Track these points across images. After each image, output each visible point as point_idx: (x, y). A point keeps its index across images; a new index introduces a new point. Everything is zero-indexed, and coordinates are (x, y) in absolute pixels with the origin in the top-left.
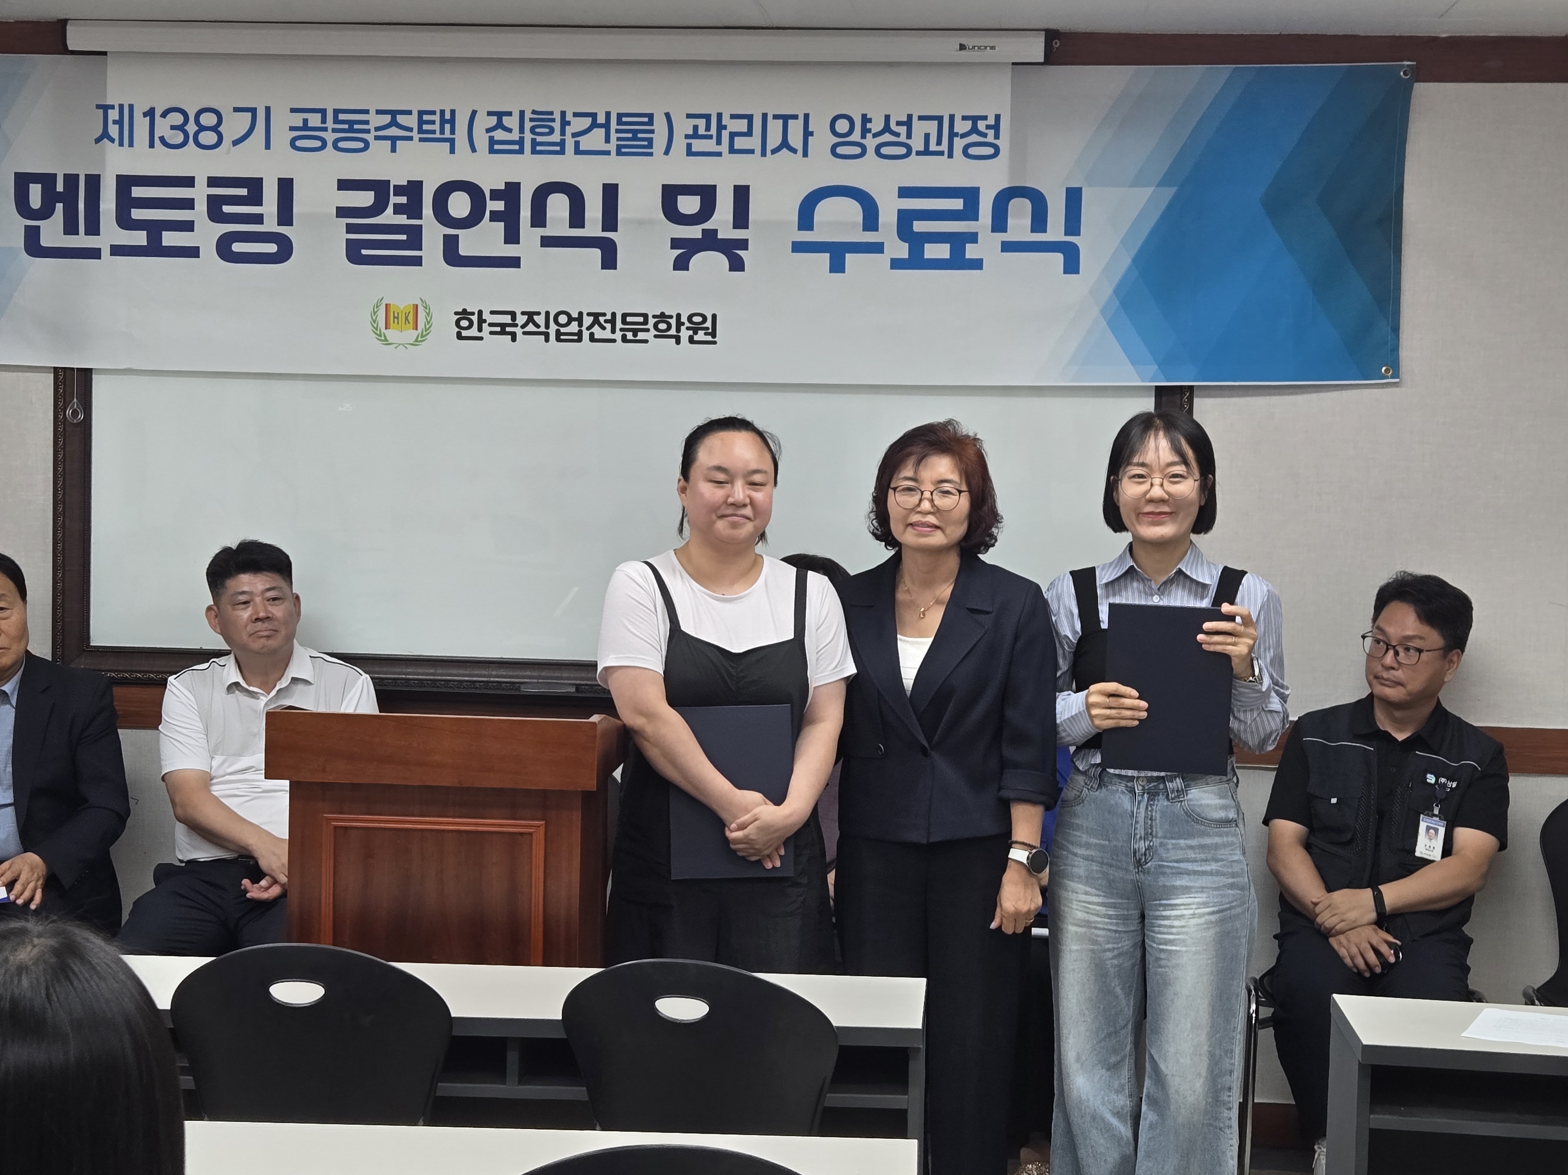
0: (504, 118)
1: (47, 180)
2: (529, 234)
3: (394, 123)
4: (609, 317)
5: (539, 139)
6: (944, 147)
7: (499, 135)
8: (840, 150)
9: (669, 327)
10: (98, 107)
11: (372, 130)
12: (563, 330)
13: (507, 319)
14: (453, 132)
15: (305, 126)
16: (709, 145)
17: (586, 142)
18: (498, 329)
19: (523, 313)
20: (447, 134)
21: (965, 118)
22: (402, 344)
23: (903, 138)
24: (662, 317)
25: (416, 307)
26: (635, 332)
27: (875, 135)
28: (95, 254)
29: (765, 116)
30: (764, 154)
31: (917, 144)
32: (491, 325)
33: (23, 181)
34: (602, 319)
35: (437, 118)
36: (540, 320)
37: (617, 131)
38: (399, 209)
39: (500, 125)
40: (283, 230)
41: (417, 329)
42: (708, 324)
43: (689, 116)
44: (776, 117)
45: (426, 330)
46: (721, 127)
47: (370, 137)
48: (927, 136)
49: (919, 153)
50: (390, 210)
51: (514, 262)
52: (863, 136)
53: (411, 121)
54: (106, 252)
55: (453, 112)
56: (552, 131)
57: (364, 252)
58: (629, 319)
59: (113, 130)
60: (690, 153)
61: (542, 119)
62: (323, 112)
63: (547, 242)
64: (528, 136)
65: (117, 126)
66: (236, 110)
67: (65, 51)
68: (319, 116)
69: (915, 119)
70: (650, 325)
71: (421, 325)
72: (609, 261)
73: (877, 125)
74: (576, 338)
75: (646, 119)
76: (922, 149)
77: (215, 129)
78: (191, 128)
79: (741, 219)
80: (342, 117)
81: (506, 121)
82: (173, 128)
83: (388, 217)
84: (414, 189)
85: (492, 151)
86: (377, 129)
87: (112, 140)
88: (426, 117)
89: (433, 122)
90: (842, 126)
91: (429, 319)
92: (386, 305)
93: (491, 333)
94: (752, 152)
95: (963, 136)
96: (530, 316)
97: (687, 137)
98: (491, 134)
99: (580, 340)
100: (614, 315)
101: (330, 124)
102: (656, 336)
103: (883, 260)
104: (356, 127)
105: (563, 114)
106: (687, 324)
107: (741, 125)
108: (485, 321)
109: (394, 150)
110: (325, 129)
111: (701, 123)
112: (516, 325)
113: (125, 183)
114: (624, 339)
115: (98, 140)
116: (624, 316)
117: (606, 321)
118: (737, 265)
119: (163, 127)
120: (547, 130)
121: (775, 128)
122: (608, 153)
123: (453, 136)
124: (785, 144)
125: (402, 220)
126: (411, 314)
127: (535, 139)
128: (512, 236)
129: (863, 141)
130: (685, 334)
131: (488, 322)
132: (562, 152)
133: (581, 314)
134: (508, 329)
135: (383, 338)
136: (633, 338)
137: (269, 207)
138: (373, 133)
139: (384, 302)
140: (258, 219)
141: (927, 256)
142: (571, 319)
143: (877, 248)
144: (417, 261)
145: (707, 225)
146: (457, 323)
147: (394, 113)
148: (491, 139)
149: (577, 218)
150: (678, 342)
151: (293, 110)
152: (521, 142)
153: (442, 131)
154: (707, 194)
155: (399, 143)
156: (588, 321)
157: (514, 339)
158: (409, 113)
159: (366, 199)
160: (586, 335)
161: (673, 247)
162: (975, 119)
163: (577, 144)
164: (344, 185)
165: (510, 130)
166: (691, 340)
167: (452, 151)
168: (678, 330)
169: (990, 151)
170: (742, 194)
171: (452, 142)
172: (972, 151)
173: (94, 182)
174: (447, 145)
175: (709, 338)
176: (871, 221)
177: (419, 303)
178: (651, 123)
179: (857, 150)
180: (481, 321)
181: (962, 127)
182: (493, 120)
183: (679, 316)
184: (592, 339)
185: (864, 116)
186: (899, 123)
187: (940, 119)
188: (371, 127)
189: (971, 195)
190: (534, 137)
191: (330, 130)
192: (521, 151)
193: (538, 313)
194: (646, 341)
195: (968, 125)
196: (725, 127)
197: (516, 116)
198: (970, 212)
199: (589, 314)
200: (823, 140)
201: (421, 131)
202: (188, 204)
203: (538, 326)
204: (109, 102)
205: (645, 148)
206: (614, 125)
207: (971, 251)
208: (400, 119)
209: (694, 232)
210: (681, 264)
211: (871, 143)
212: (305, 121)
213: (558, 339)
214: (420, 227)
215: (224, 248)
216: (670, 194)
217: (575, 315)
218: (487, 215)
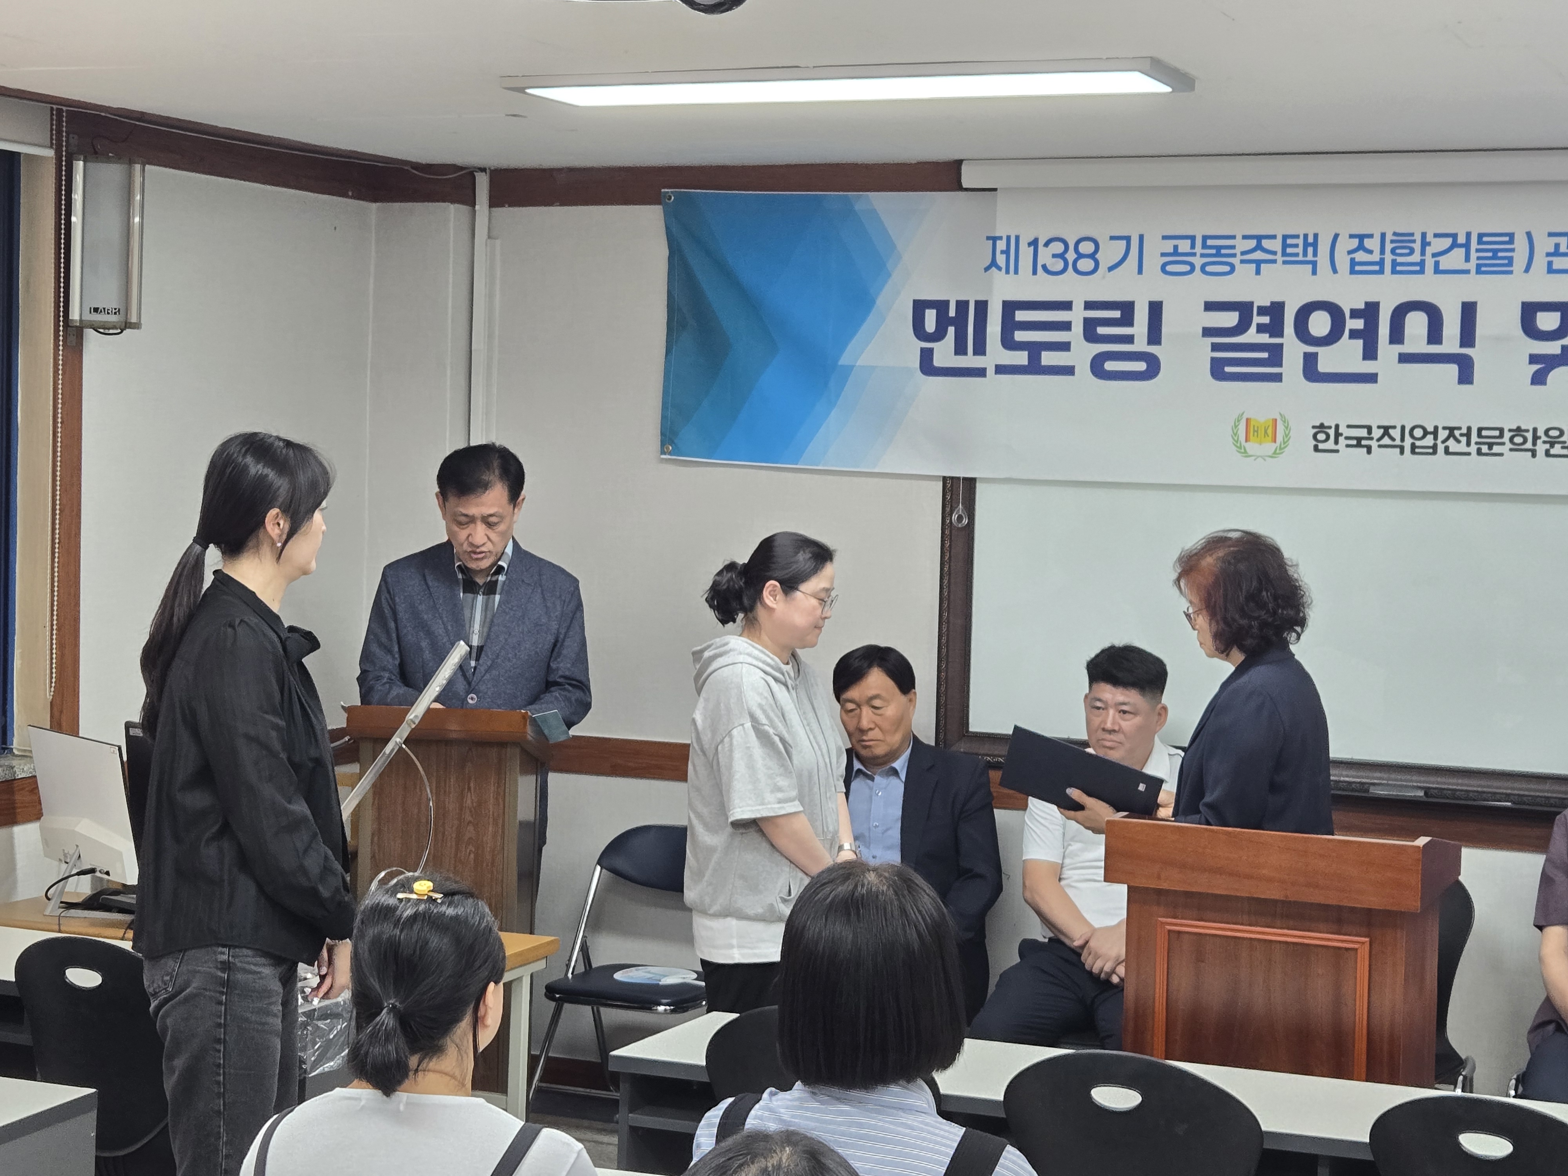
0: (1366, 240)
1: (941, 306)
2: (1387, 350)
3: (1259, 247)
4: (1464, 431)
5: (1400, 259)
7: (1360, 256)
9: (1525, 441)
10: (988, 238)
11: (1239, 254)
12: (1418, 443)
13: (1363, 433)
14: (1315, 254)
15: (1176, 252)
17: (1445, 262)
18: (1354, 442)
19: (1379, 427)
20: (1310, 257)
22: (1261, 457)
24: (1518, 431)
25: (1275, 421)
26: (1490, 446)
28: (980, 372)
32: (1347, 438)
33: (920, 307)
34: (1457, 433)
35: (1300, 242)
36: (1396, 433)
37: (1478, 251)
38: (1261, 329)
39: (1361, 247)
40: (1153, 349)
41: (1275, 442)
43: (1551, 235)
45: (1284, 443)
47: (1236, 261)
50: (1253, 329)
51: (1371, 378)
53: (1276, 245)
54: (991, 371)
55: (1316, 236)
56: (1412, 251)
57: (1228, 369)
58: (1484, 433)
59: (1001, 260)
60: (1550, 270)
61: (1403, 240)
62: (1193, 238)
63: (1404, 358)
64: (1388, 257)
65: (1005, 255)
66: (1112, 238)
67: (958, 186)
68: (1188, 242)
70: (1506, 439)
71: (1279, 438)
72: (1466, 376)
74: (1431, 451)
75: (1507, 239)
77: (1092, 256)
78: (1071, 256)
80: (1210, 242)
81: (1367, 243)
82: (1054, 256)
83: (1251, 336)
84: (1276, 310)
85: (1353, 272)
86: (1243, 253)
87: (999, 269)
88: (1289, 241)
89: (1296, 246)
91: (1287, 433)
92: (1248, 421)
93: (1348, 446)
96: (1386, 430)
97: (1548, 255)
98: (1353, 256)
99: (1435, 452)
100: (1469, 429)
101: (1198, 249)
102: (1511, 450)
104: (1223, 251)
105: (1424, 235)
106: (1544, 438)
108: (1341, 435)
109: (1258, 272)
110: (1194, 254)
111: (1563, 241)
112: (1372, 439)
113: (1010, 307)
114: (1479, 452)
115: (987, 269)
116: (1480, 430)
117: (1462, 435)
119: (1045, 256)
120: (1407, 251)
122: (1467, 272)
123: (1315, 259)
125: (1265, 338)
126: (1270, 428)
127: (1396, 260)
128: (1370, 353)
130: (1541, 448)
131: (1344, 436)
132: (1422, 271)
133: (1436, 428)
134: (1364, 442)
135: (1243, 451)
136: (1488, 451)
137: (1140, 327)
138: (1239, 257)
139: (1245, 417)
140: (1129, 339)
142: (1426, 433)
144: (1278, 378)
145: (1566, 341)
146: (1315, 437)
147: (1259, 238)
148: (1352, 260)
149: (1435, 334)
150: (1534, 455)
151: (1165, 238)
152: (1381, 263)
153: (1305, 254)
154: (1567, 310)
155: (1262, 265)
156: (1443, 434)
157: (1369, 452)
158: (1274, 237)
159: (1230, 319)
160: (1441, 448)
161: (1531, 362)
163: (1437, 264)
164: (1210, 306)
165: (1370, 252)
166: (1548, 454)
167: (1314, 272)
168: (1534, 444)
171: (1314, 264)
173: (982, 307)
174: (1310, 266)
177: (1278, 417)
178: (1511, 241)
180: (1338, 435)
182: (1355, 242)
183: (1535, 430)
184: (1447, 451)
188: (1238, 251)
190: (1394, 257)
191: (1198, 255)
192: (1381, 272)
193: (1394, 427)
194: (1501, 455)
197: (1377, 239)
199: (1444, 428)
201: (1284, 254)
202: (1066, 326)
203: (1393, 439)
204: (997, 235)
205: (1505, 267)
206: (1474, 245)
208: (1266, 243)
209: (1553, 348)
210: (1539, 379)
212: (1176, 247)
213: (1413, 452)
214: (1281, 345)
215: (1097, 367)
216: (1529, 311)
217: (1430, 429)
218: (1347, 333)
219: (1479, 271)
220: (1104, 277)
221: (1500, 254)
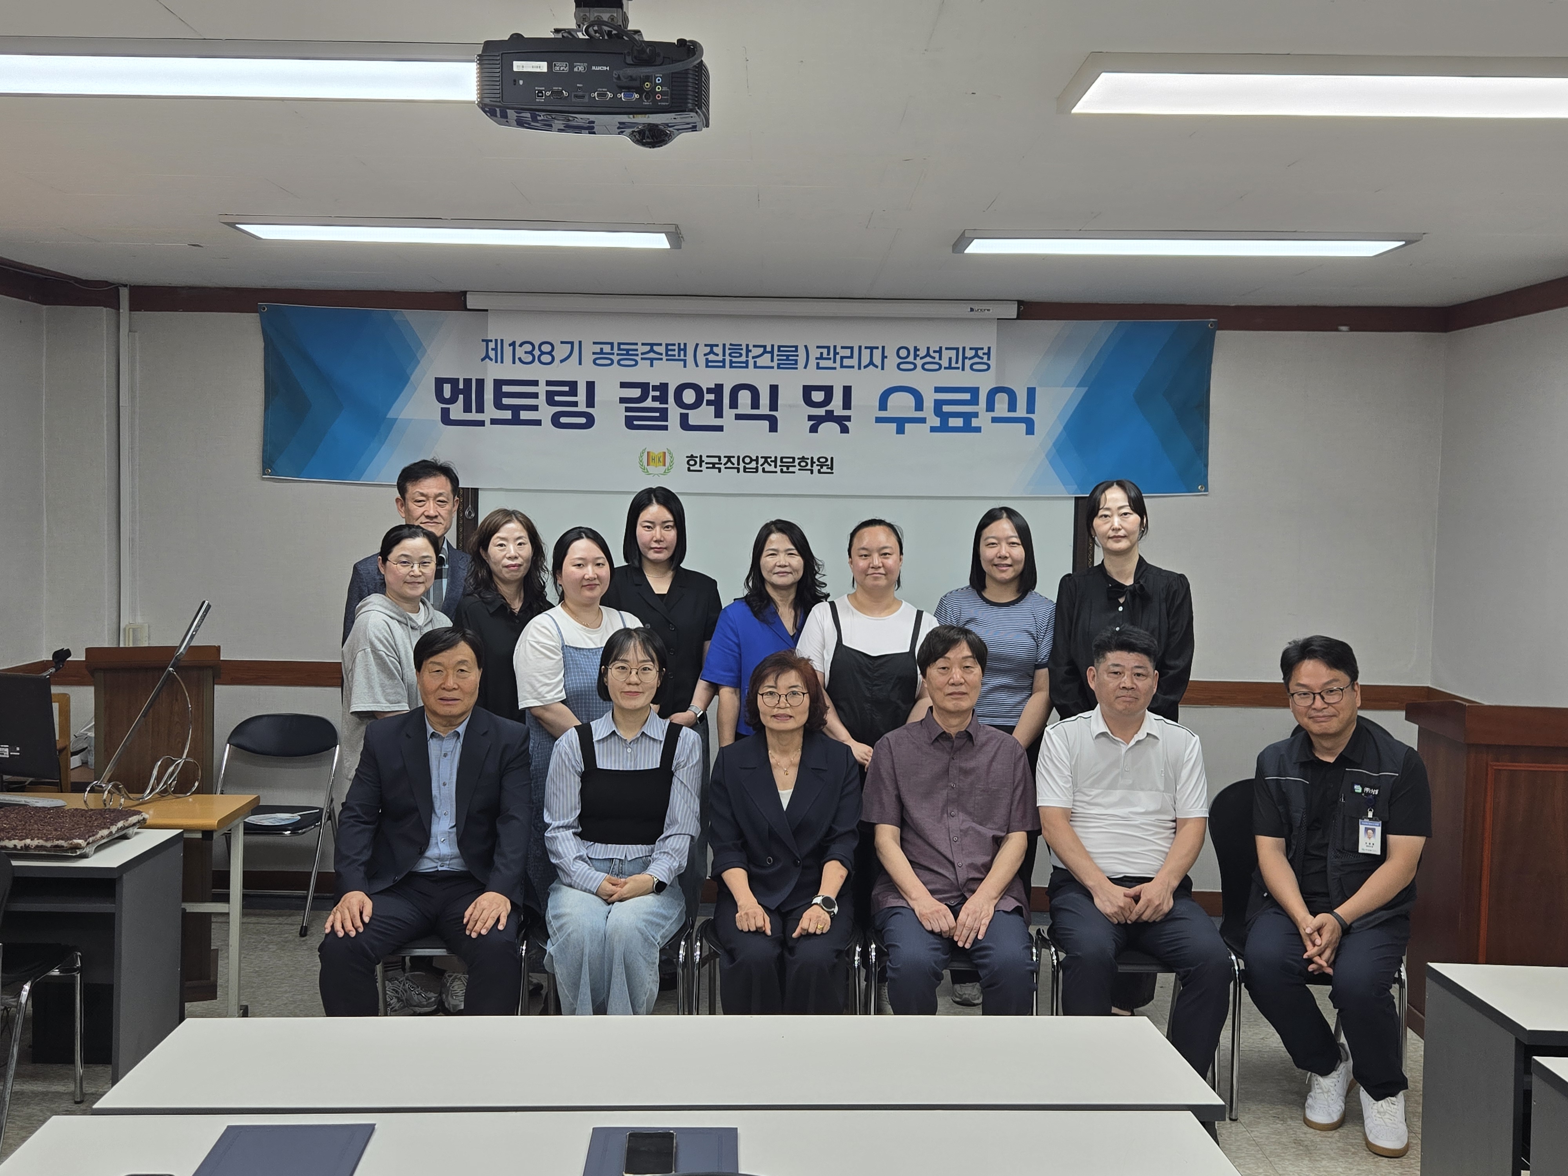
1: (454, 382)
2: (728, 412)
3: (652, 350)
4: (773, 459)
5: (734, 360)
6: (960, 365)
7: (711, 357)
8: (902, 366)
9: (807, 464)
10: (483, 341)
11: (640, 354)
12: (747, 466)
13: (716, 460)
14: (685, 356)
15: (602, 352)
16: (829, 363)
17: (760, 362)
18: (711, 466)
19: (725, 457)
20: (682, 357)
21: (971, 349)
22: (656, 474)
23: (937, 360)
24: (803, 459)
25: (665, 453)
26: (788, 467)
27: (921, 358)
28: (481, 423)
29: (860, 347)
30: (859, 368)
31: (945, 363)
32: (706, 463)
33: (440, 382)
34: (769, 460)
35: (676, 348)
36: (735, 460)
37: (778, 355)
38: (654, 399)
39: (711, 352)
40: (589, 410)
41: (664, 465)
42: (829, 463)
43: (818, 347)
44: (866, 348)
45: (669, 466)
46: (836, 353)
47: (638, 358)
48: (950, 359)
49: (945, 368)
50: (650, 398)
51: (720, 428)
52: (915, 359)
53: (662, 349)
54: (488, 422)
55: (685, 344)
56: (741, 355)
57: (635, 423)
58: (784, 460)
59: (492, 354)
60: (818, 367)
61: (736, 349)
62: (612, 344)
63: (739, 417)
64: (728, 358)
65: (494, 351)
66: (562, 343)
67: (466, 309)
68: (609, 346)
69: (943, 349)
70: (796, 464)
71: (667, 464)
72: (773, 428)
73: (922, 353)
74: (754, 470)
75: (794, 349)
76: (947, 366)
77: (550, 353)
78: (537, 353)
79: (847, 405)
80: (622, 347)
81: (715, 349)
82: (526, 352)
83: (649, 403)
84: (663, 388)
85: (707, 366)
86: (642, 354)
87: (491, 359)
88: (670, 347)
89: (674, 350)
90: (903, 353)
91: (672, 460)
92: (648, 453)
93: (707, 468)
94: (853, 367)
95: (970, 359)
96: (729, 458)
97: (817, 358)
98: (707, 357)
99: (757, 472)
100: (776, 458)
101: (616, 351)
102: (799, 470)
103: (926, 427)
104: (630, 352)
105: (747, 346)
106: (817, 463)
107: (847, 352)
108: (703, 461)
109: (652, 365)
110: (613, 354)
111: (825, 351)
112: (721, 464)
113: (498, 384)
114: (782, 471)
115: (483, 359)
116: (782, 458)
117: (771, 461)
118: (845, 430)
119: (520, 352)
120: (738, 355)
121: (866, 353)
122: (772, 367)
123: (685, 358)
124: (871, 363)
125: (657, 405)
126: (662, 457)
127: (732, 360)
128: (719, 414)
129: (915, 361)
130: (816, 468)
132: (747, 367)
133: (757, 457)
134: (716, 466)
135: (644, 470)
136: (786, 471)
137: (581, 397)
138: (640, 356)
139: (647, 451)
140: (575, 404)
141: (950, 425)
142: (752, 460)
143: (923, 420)
144: (665, 428)
145: (828, 408)
146: (688, 462)
147: (652, 345)
148: (707, 359)
149: (755, 404)
150: (812, 473)
151: (594, 343)
152: (724, 361)
153: (679, 355)
154: (828, 391)
155: (655, 362)
156: (761, 461)
157: (720, 471)
158: (661, 345)
159: (636, 393)
160: (760, 469)
161: (809, 420)
162: (976, 349)
163: (755, 362)
164: (624, 385)
165: (717, 355)
166: (819, 472)
167: (685, 366)
168: (812, 466)
169: (985, 367)
170: (847, 391)
171: (685, 361)
172: (975, 367)
173: (480, 383)
174: (683, 362)
175: (829, 471)
176: (919, 406)
177: (666, 451)
178: (796, 351)
179: (912, 366)
180: (701, 461)
181: (970, 353)
182: (708, 349)
183: (812, 458)
184: (764, 471)
185: (915, 347)
186: (934, 352)
187: (957, 349)
188: (639, 352)
189: (974, 392)
190: (731, 358)
191: (616, 355)
192: (724, 366)
193: (734, 457)
194: (794, 472)
195: (973, 352)
196: (838, 353)
197: (721, 346)
198: (974, 401)
199: (762, 457)
200: (892, 361)
201: (667, 355)
202: (535, 396)
203: (733, 464)
204: (489, 339)
205: (794, 365)
206: (776, 352)
207: (975, 422)
208: (655, 348)
209: (821, 412)
210: (814, 429)
211: (919, 362)
212: (602, 349)
213: (745, 471)
214: (667, 408)
215: (555, 420)
216: (807, 391)
217: (754, 458)
218: (705, 402)
219: (779, 368)
220: (558, 366)
221: (790, 358)
